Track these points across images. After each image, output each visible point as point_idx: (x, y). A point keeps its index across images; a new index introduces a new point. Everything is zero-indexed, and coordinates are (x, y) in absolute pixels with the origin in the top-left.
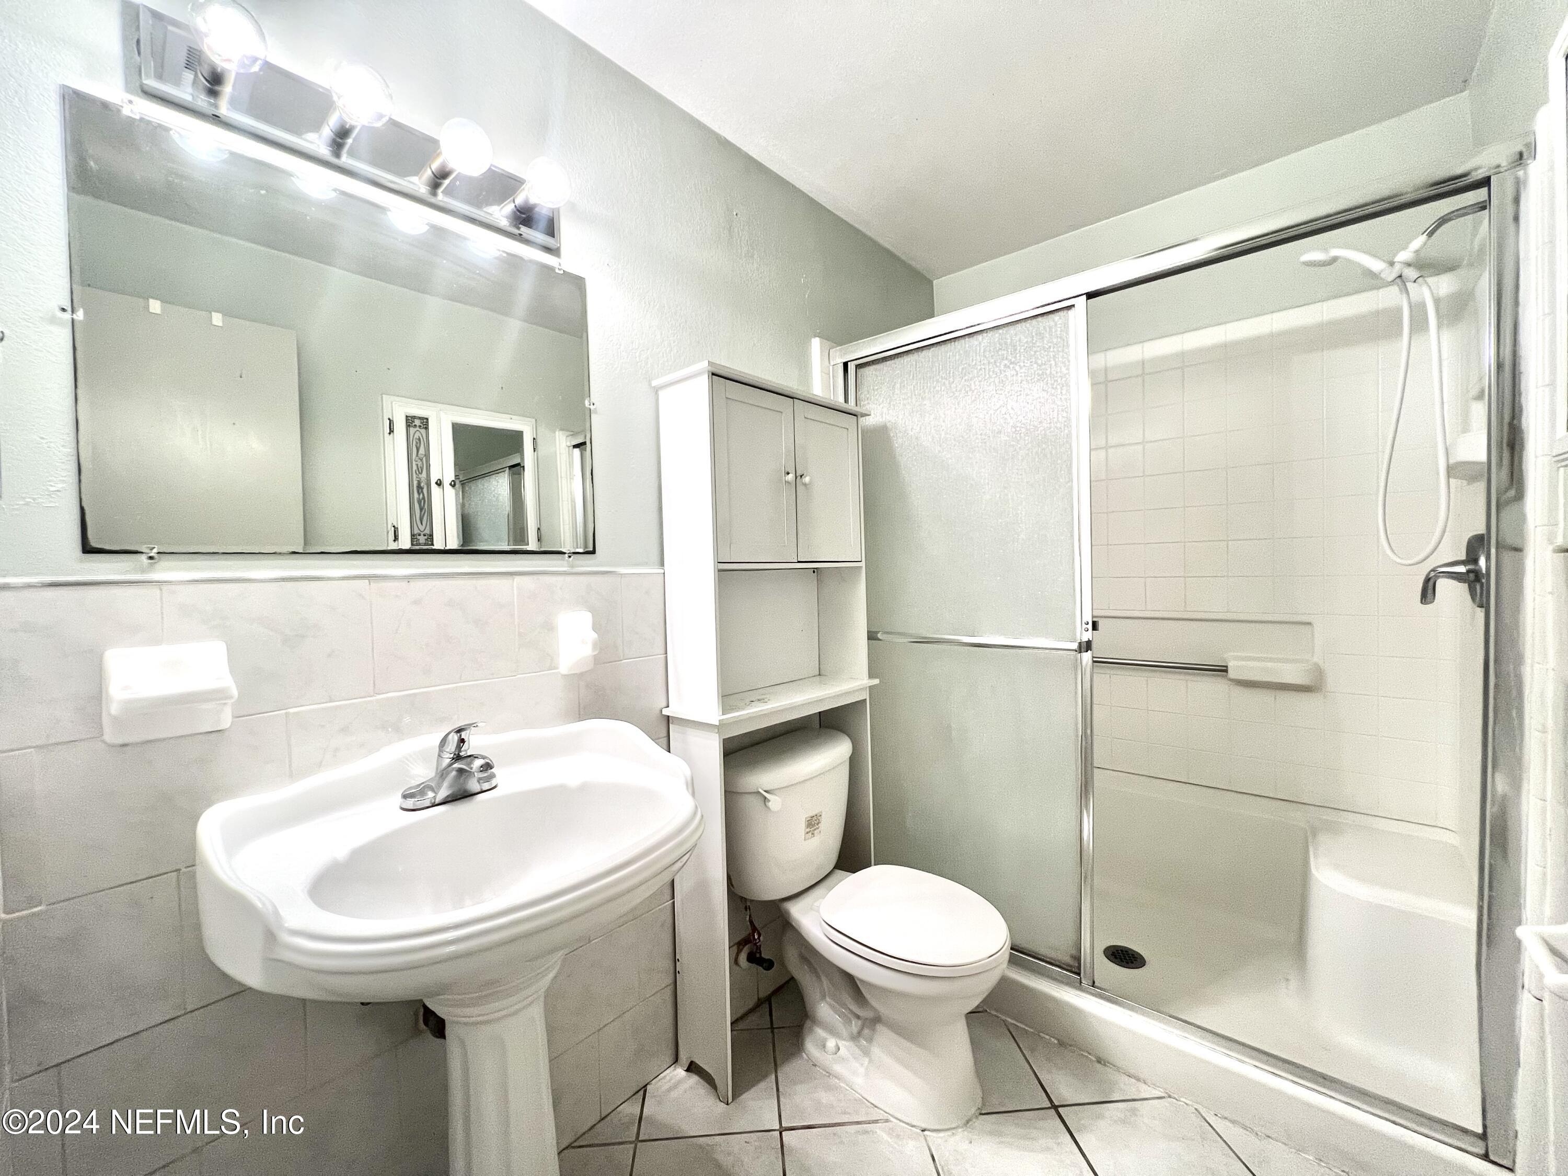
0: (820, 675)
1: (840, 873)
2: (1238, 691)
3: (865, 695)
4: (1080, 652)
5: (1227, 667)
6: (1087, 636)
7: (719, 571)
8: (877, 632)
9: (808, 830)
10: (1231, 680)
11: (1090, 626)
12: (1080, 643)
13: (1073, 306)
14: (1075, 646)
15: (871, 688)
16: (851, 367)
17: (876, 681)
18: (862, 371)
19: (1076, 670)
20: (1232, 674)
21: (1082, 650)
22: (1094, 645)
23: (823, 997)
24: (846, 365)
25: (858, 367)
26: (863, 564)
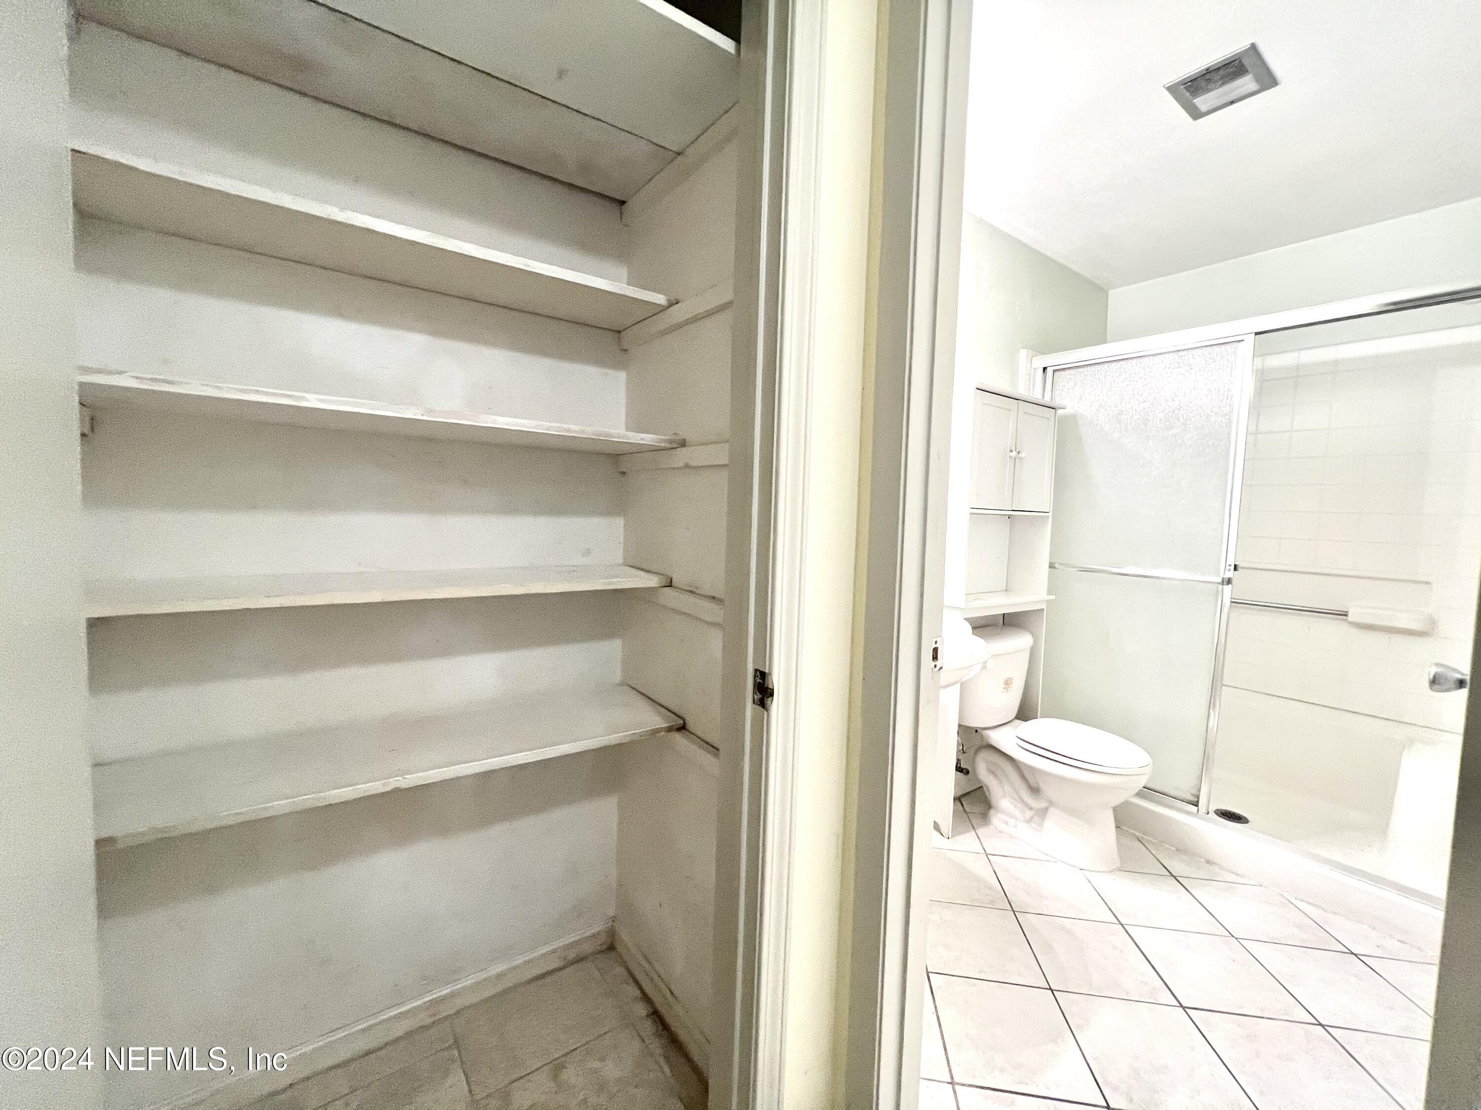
0: (1006, 590)
1: (1018, 722)
2: (1354, 631)
3: (1043, 606)
4: (1223, 584)
5: (1347, 612)
6: (1230, 574)
7: (971, 514)
8: (1055, 563)
9: (1005, 686)
10: (1351, 623)
11: (1232, 568)
12: (1223, 578)
13: (1243, 340)
14: (1220, 580)
15: (1048, 601)
16: (1050, 371)
17: (1053, 597)
18: (1057, 374)
19: (1217, 596)
20: (1350, 618)
21: (1225, 583)
22: (1234, 582)
23: (1004, 797)
24: (1045, 369)
25: (1054, 371)
26: (1050, 514)
